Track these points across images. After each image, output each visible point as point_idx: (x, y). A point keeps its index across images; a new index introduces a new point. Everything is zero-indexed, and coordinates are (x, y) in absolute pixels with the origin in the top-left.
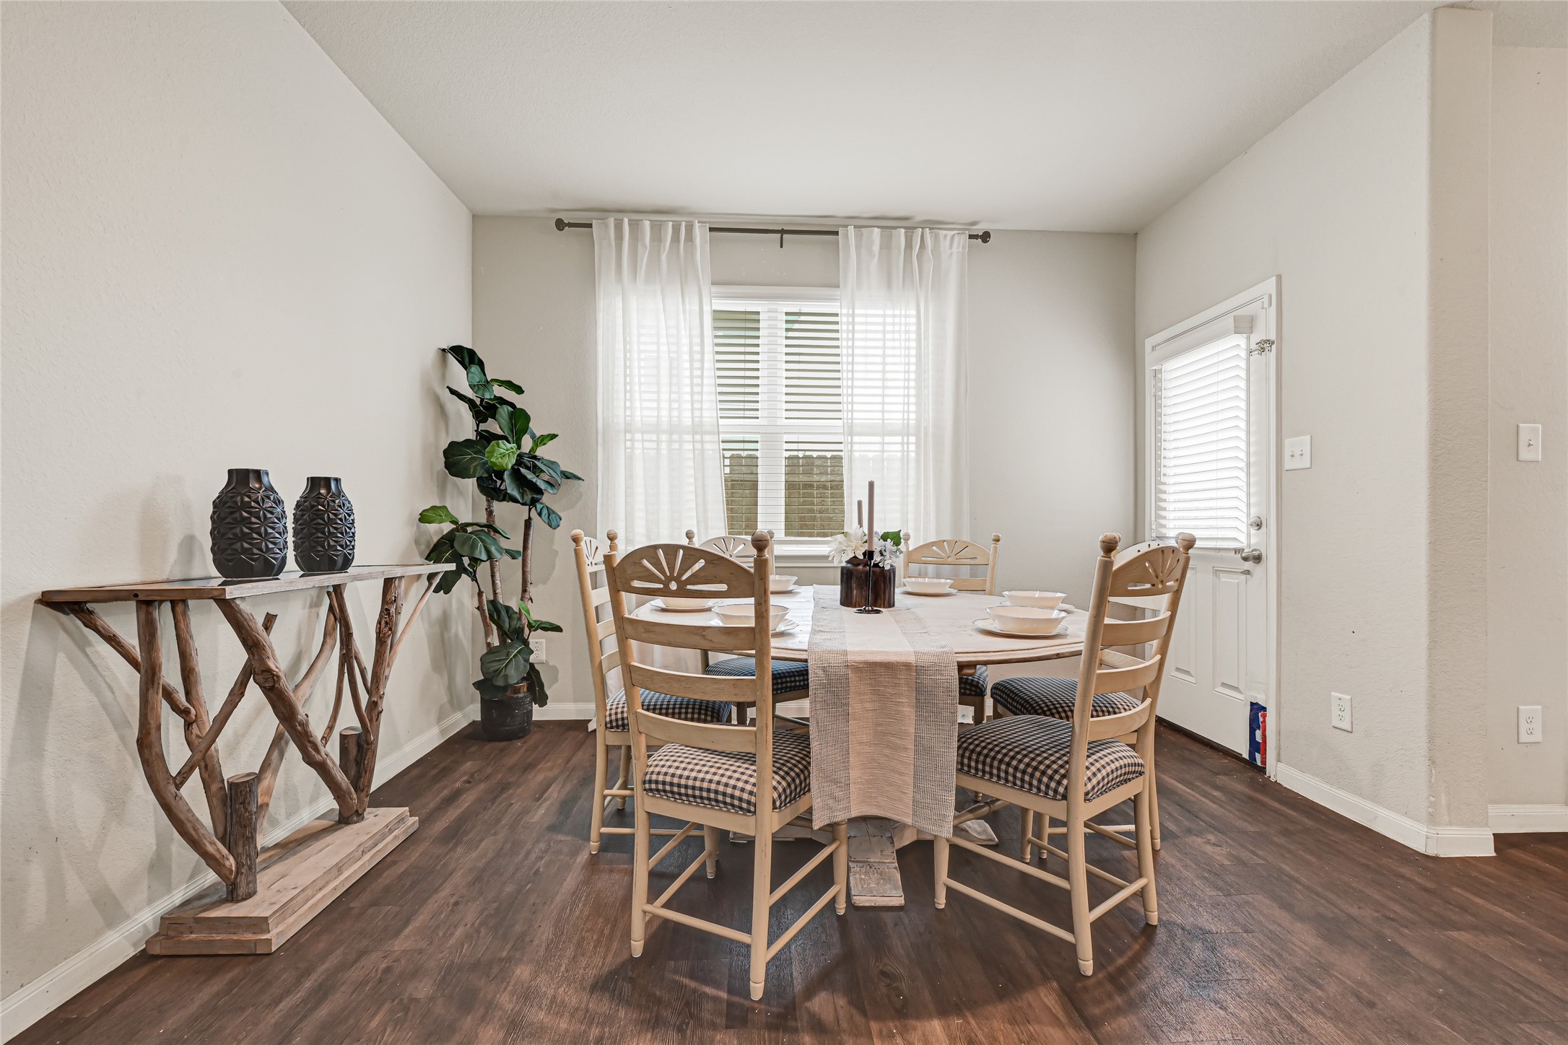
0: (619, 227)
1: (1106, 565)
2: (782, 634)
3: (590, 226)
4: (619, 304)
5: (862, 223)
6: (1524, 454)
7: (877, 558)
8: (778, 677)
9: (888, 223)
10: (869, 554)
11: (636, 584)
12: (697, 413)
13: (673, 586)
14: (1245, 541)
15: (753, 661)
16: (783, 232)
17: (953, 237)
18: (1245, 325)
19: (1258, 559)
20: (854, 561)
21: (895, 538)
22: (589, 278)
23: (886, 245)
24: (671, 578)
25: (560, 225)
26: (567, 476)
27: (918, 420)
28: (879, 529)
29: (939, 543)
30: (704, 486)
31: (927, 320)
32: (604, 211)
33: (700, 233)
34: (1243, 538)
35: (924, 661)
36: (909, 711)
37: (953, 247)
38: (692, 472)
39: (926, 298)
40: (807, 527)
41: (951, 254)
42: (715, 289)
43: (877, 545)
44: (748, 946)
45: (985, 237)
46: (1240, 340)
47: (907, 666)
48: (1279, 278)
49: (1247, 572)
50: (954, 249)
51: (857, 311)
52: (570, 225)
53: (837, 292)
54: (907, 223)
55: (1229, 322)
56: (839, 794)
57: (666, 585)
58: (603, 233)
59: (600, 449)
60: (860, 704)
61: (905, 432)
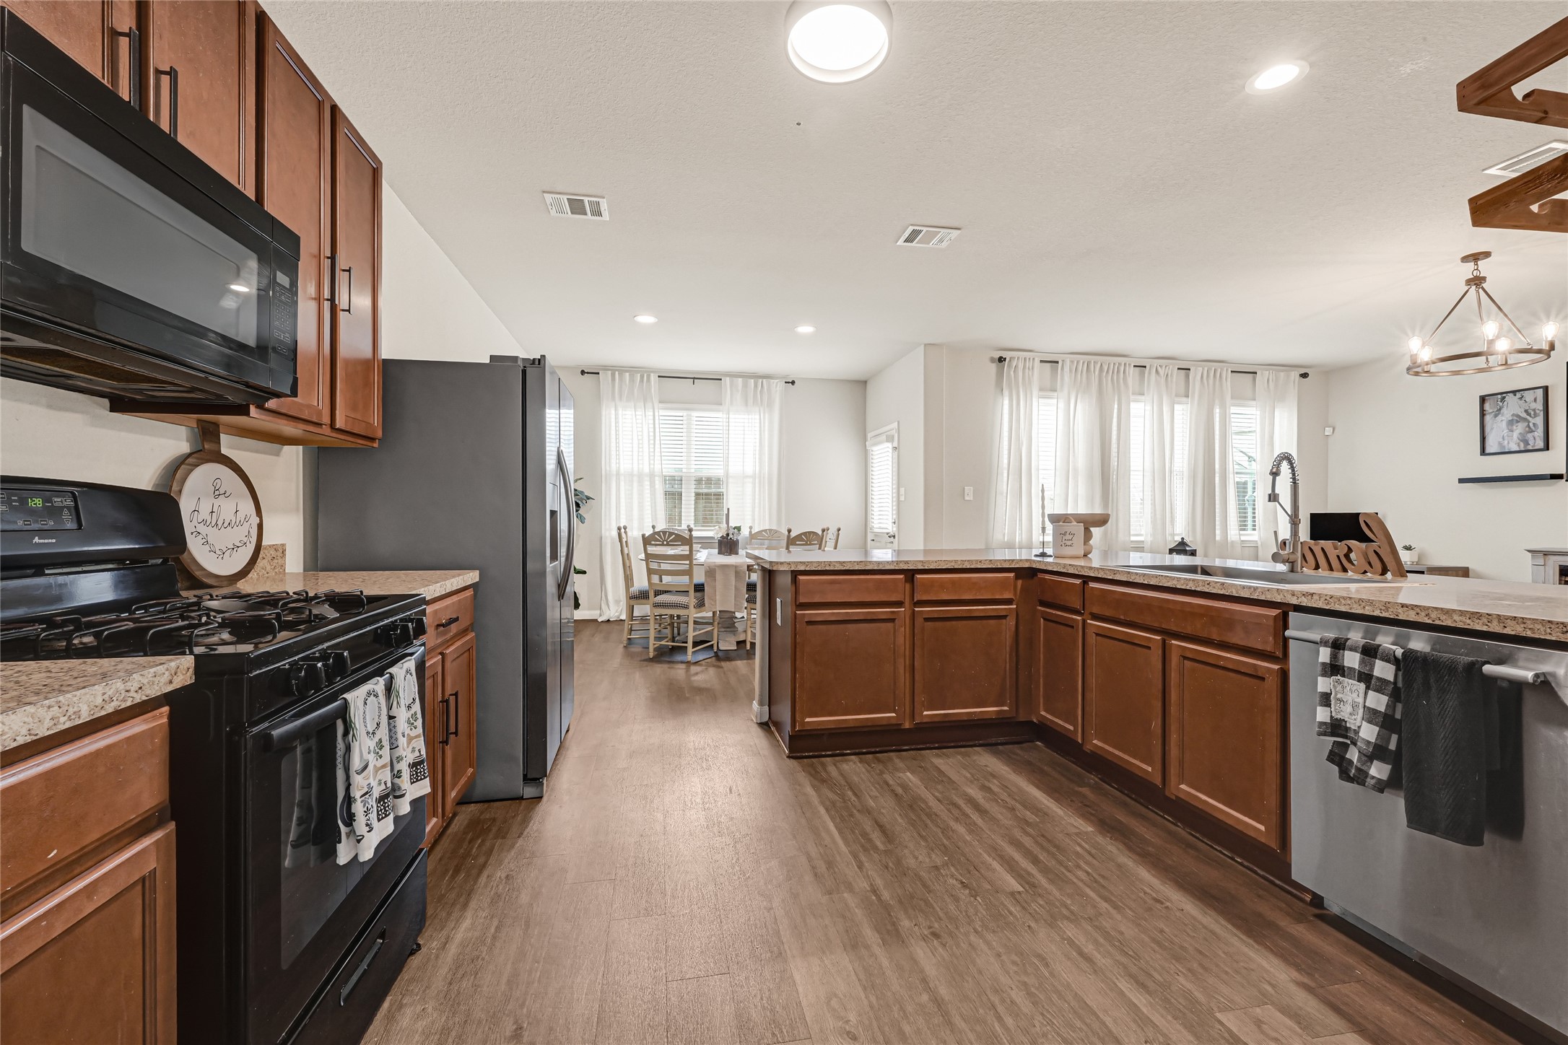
0: (613, 375)
1: (789, 536)
2: (696, 559)
3: (598, 373)
4: (613, 412)
5: (733, 375)
6: (967, 498)
7: (731, 536)
8: (696, 586)
9: (746, 376)
10: (728, 535)
11: (653, 543)
12: (652, 466)
13: (665, 543)
14: (891, 529)
15: (688, 566)
16: (694, 378)
17: (777, 383)
18: (890, 439)
19: (894, 537)
20: (722, 537)
21: (739, 529)
22: (598, 397)
23: (745, 386)
24: (664, 541)
25: (583, 372)
26: (588, 498)
27: (760, 472)
28: (732, 524)
29: (765, 531)
30: (655, 503)
31: (764, 423)
32: (606, 368)
33: (654, 377)
34: (890, 528)
35: (737, 564)
36: (733, 578)
37: (778, 387)
38: (649, 495)
39: (764, 413)
40: (708, 523)
41: (777, 391)
42: (661, 405)
43: (731, 532)
44: (686, 647)
45: (793, 383)
46: (889, 445)
47: (733, 565)
48: (898, 422)
49: (892, 542)
50: (778, 388)
51: (731, 416)
52: (588, 373)
53: (721, 407)
54: (756, 376)
55: (884, 437)
56: (713, 603)
57: (663, 543)
58: (605, 377)
59: (603, 485)
60: (719, 576)
61: (754, 477)
